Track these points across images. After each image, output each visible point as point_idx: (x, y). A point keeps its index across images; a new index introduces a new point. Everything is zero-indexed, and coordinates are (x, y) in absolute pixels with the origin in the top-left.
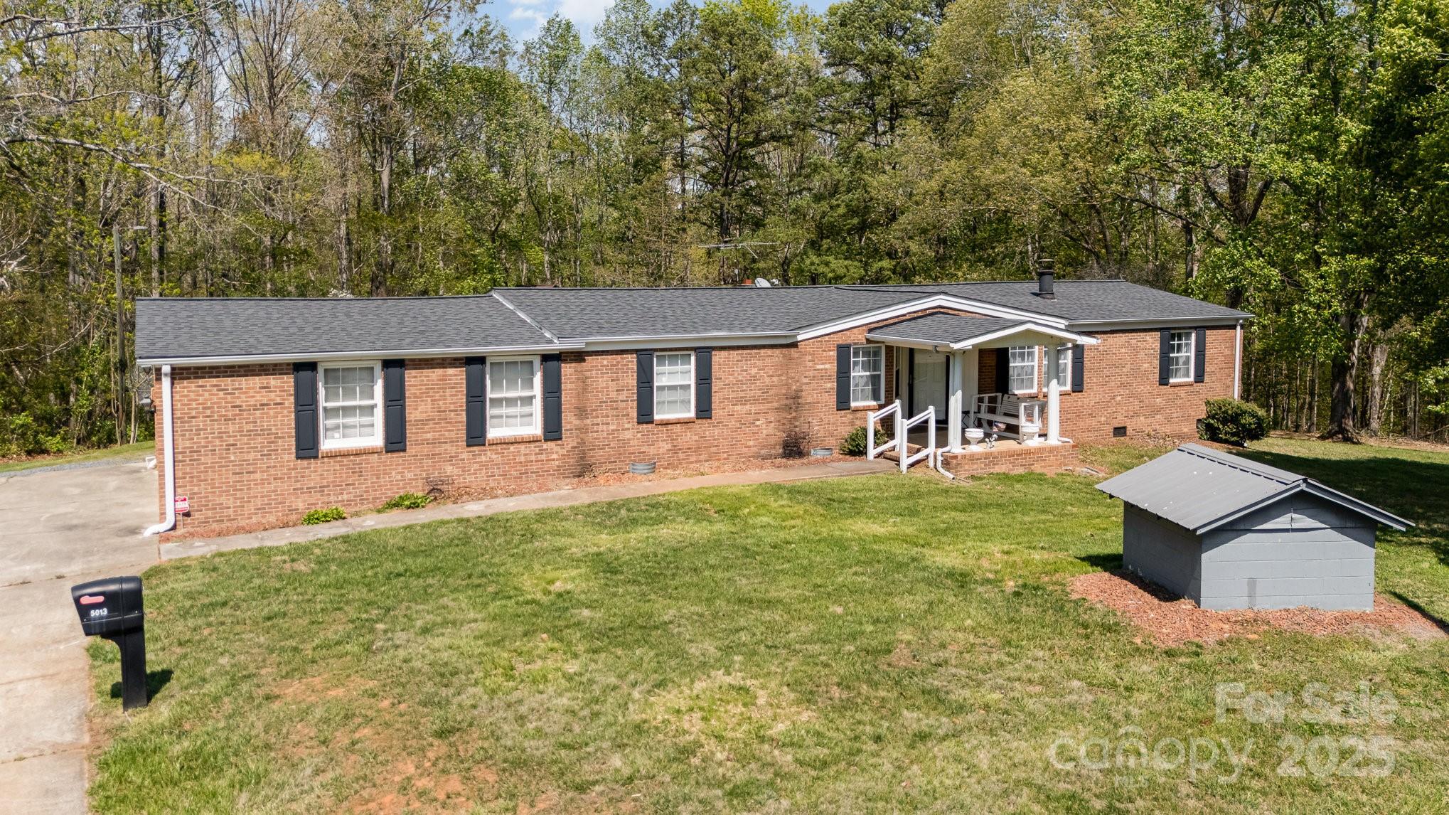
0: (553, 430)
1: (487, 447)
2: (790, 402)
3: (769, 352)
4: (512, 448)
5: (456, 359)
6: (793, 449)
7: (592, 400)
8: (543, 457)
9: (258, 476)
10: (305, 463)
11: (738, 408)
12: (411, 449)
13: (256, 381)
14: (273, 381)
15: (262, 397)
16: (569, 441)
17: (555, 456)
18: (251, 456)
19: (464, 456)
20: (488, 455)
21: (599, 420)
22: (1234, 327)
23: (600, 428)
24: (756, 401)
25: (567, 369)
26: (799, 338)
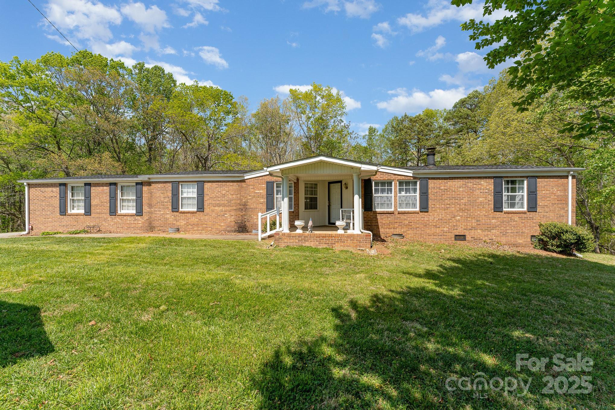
0: (140, 212)
1: (117, 217)
2: (241, 207)
3: (231, 184)
4: (125, 217)
5: (107, 183)
6: (243, 228)
7: (154, 202)
8: (136, 222)
9: (50, 220)
10: (62, 216)
11: (217, 208)
12: (93, 215)
13: (50, 189)
14: (54, 189)
15: (51, 194)
16: (145, 217)
17: (140, 222)
18: (48, 213)
19: (109, 219)
20: (117, 219)
21: (157, 209)
22: (567, 177)
23: (157, 212)
24: (224, 205)
25: (145, 188)
26: (246, 178)
